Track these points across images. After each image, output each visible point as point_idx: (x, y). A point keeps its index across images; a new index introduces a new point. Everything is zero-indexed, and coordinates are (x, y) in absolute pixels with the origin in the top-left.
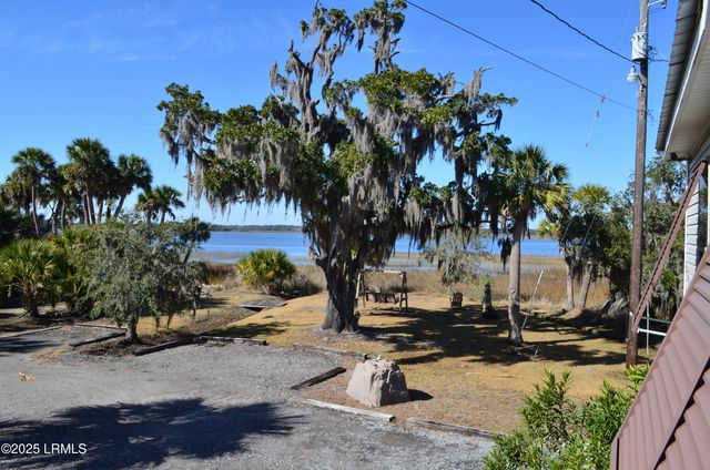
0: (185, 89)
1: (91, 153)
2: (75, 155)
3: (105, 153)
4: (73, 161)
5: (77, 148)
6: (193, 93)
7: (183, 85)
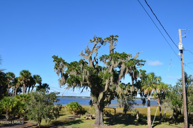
0: (57, 57)
1: (26, 74)
2: (22, 74)
3: (30, 74)
4: (21, 76)
5: (23, 72)
6: (59, 58)
7: (56, 56)
